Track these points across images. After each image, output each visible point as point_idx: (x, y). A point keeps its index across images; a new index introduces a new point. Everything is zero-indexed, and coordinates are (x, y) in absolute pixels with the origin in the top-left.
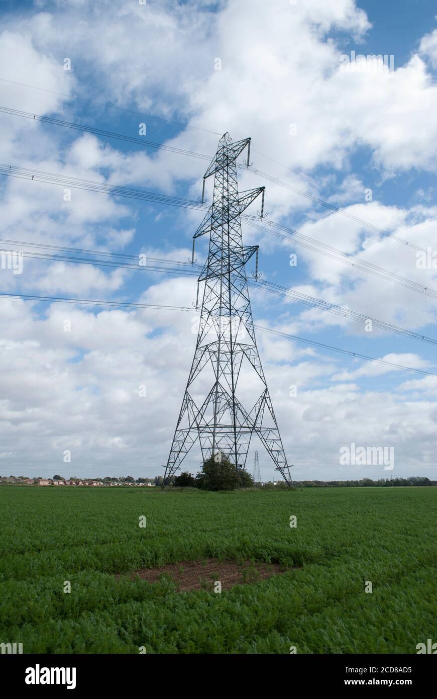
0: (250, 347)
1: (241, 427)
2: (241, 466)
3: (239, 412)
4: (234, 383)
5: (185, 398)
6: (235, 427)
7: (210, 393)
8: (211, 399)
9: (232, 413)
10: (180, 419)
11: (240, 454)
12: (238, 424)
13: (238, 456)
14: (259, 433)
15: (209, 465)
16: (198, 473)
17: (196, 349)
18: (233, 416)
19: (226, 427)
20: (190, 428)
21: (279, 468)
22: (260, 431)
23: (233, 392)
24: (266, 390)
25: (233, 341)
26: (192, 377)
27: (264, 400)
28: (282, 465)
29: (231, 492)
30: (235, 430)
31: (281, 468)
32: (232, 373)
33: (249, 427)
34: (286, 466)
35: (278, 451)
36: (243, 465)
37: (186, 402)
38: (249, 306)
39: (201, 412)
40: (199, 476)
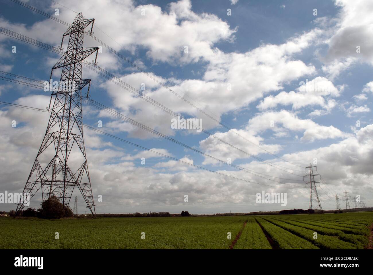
0: (79, 136)
1: (69, 182)
2: (66, 205)
3: (68, 173)
4: (67, 156)
5: (35, 163)
6: (65, 182)
7: (51, 161)
8: (52, 165)
9: (64, 174)
10: (30, 175)
11: (66, 198)
12: (66, 180)
13: (65, 199)
14: (79, 186)
15: (47, 204)
16: (38, 209)
17: (46, 135)
18: (64, 175)
19: (59, 181)
20: (37, 181)
21: (89, 206)
22: (79, 185)
23: (66, 162)
24: (86, 161)
25: (69, 131)
26: (41, 151)
27: (84, 167)
28: (91, 204)
30: (64, 183)
32: (66, 150)
33: (73, 182)
34: (93, 205)
35: (89, 196)
36: (67, 204)
37: (36, 166)
38: (81, 113)
39: (44, 172)
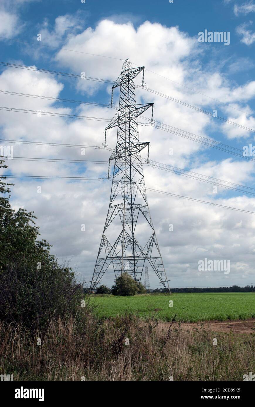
0: (144, 206)
1: (139, 257)
2: (138, 280)
3: (136, 246)
4: (134, 228)
5: (103, 239)
6: (134, 257)
7: (119, 236)
8: (120, 240)
9: (132, 247)
10: (99, 252)
11: (137, 273)
13: (136, 274)
14: (149, 260)
15: (120, 280)
16: (113, 286)
17: (109, 207)
18: (133, 249)
19: (129, 257)
20: (107, 258)
21: (162, 282)
23: (133, 234)
24: (154, 234)
25: (133, 203)
26: (107, 225)
27: (153, 240)
28: (164, 280)
29: (133, 296)
31: (163, 282)
32: (132, 221)
33: (143, 257)
34: (166, 280)
35: (161, 271)
36: (139, 280)
37: (104, 241)
38: (143, 179)
39: (113, 248)
40: (113, 287)
